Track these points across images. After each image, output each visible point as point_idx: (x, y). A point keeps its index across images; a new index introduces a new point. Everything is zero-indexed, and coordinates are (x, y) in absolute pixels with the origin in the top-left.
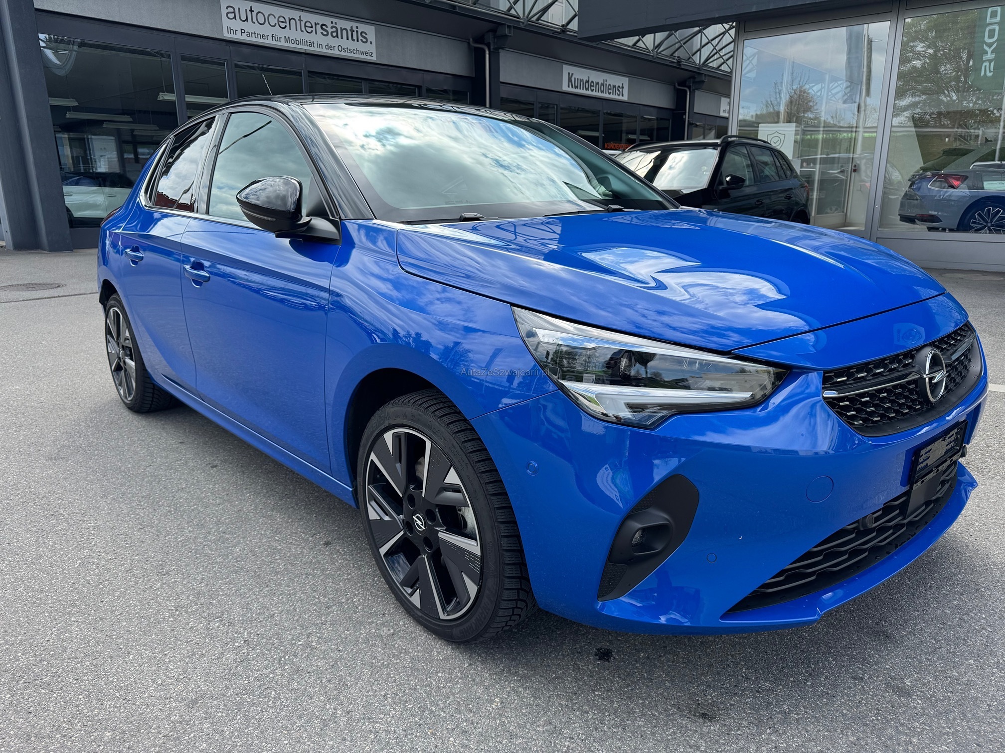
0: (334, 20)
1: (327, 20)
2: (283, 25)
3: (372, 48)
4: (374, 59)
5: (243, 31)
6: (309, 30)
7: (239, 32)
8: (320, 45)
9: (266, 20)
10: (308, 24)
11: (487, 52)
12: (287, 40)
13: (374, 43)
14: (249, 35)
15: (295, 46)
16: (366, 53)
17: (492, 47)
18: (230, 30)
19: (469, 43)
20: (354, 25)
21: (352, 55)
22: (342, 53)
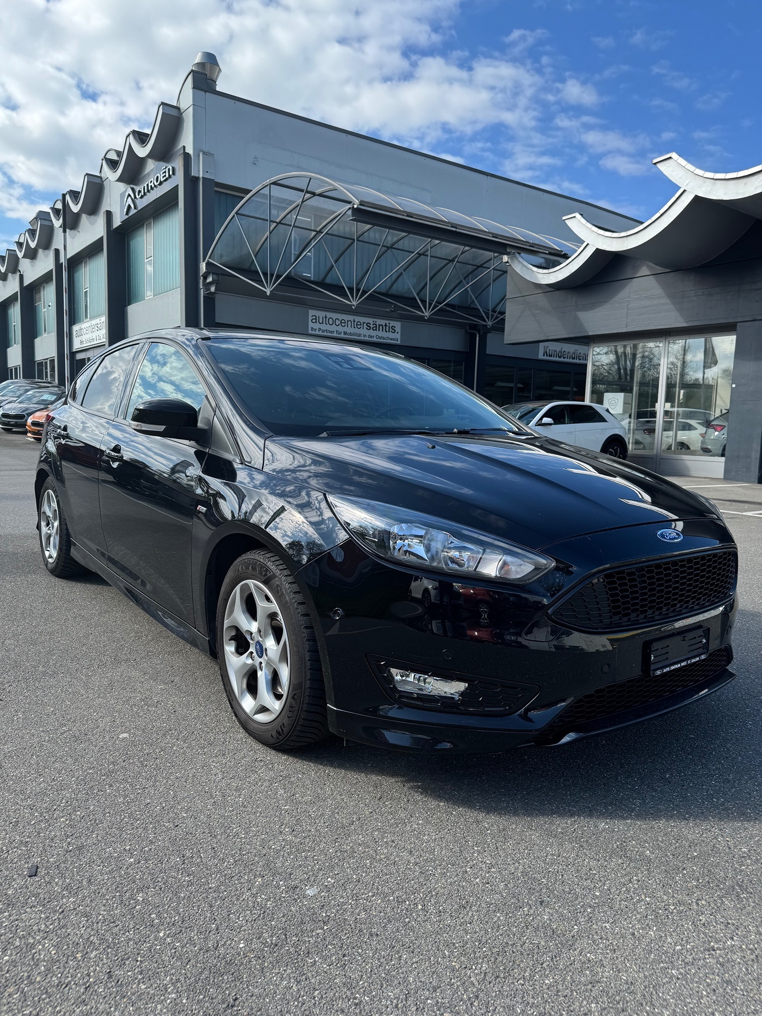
0: (375, 320)
1: (370, 320)
2: (343, 324)
3: (397, 336)
4: (399, 342)
5: (320, 329)
6: (359, 326)
7: (317, 330)
8: (365, 336)
9: (334, 322)
10: (359, 323)
11: (478, 335)
12: (345, 333)
13: (399, 333)
14: (323, 332)
15: (350, 337)
16: (394, 339)
17: (481, 332)
18: (312, 329)
19: (466, 330)
20: (387, 322)
21: (385, 341)
22: (379, 340)
